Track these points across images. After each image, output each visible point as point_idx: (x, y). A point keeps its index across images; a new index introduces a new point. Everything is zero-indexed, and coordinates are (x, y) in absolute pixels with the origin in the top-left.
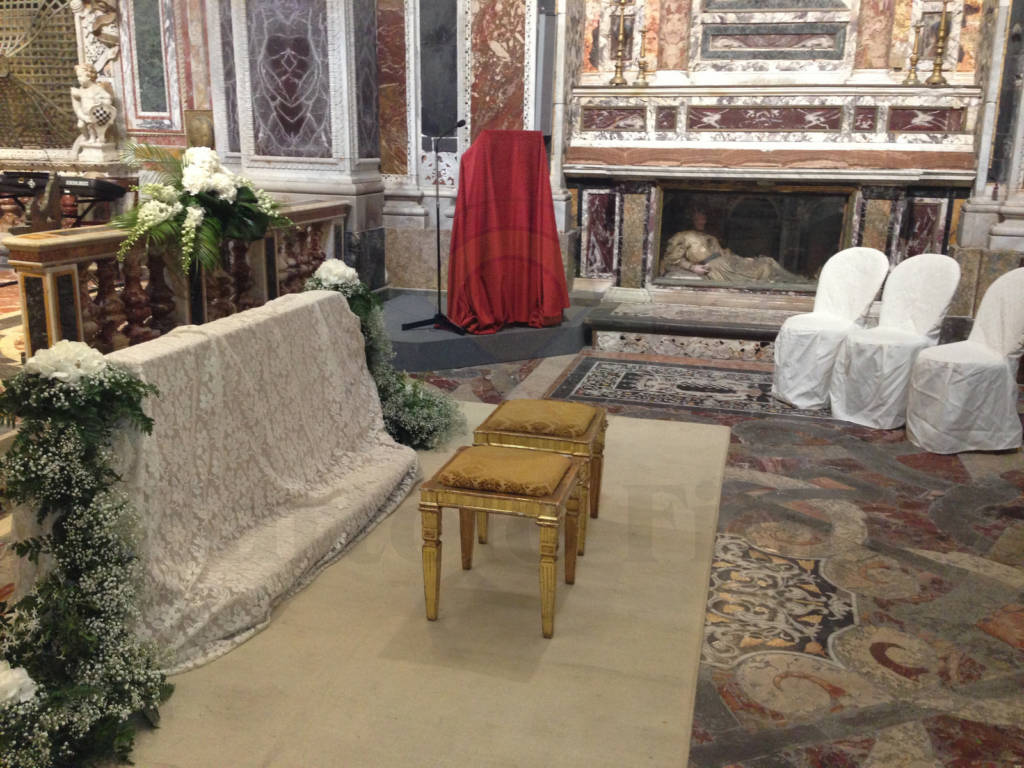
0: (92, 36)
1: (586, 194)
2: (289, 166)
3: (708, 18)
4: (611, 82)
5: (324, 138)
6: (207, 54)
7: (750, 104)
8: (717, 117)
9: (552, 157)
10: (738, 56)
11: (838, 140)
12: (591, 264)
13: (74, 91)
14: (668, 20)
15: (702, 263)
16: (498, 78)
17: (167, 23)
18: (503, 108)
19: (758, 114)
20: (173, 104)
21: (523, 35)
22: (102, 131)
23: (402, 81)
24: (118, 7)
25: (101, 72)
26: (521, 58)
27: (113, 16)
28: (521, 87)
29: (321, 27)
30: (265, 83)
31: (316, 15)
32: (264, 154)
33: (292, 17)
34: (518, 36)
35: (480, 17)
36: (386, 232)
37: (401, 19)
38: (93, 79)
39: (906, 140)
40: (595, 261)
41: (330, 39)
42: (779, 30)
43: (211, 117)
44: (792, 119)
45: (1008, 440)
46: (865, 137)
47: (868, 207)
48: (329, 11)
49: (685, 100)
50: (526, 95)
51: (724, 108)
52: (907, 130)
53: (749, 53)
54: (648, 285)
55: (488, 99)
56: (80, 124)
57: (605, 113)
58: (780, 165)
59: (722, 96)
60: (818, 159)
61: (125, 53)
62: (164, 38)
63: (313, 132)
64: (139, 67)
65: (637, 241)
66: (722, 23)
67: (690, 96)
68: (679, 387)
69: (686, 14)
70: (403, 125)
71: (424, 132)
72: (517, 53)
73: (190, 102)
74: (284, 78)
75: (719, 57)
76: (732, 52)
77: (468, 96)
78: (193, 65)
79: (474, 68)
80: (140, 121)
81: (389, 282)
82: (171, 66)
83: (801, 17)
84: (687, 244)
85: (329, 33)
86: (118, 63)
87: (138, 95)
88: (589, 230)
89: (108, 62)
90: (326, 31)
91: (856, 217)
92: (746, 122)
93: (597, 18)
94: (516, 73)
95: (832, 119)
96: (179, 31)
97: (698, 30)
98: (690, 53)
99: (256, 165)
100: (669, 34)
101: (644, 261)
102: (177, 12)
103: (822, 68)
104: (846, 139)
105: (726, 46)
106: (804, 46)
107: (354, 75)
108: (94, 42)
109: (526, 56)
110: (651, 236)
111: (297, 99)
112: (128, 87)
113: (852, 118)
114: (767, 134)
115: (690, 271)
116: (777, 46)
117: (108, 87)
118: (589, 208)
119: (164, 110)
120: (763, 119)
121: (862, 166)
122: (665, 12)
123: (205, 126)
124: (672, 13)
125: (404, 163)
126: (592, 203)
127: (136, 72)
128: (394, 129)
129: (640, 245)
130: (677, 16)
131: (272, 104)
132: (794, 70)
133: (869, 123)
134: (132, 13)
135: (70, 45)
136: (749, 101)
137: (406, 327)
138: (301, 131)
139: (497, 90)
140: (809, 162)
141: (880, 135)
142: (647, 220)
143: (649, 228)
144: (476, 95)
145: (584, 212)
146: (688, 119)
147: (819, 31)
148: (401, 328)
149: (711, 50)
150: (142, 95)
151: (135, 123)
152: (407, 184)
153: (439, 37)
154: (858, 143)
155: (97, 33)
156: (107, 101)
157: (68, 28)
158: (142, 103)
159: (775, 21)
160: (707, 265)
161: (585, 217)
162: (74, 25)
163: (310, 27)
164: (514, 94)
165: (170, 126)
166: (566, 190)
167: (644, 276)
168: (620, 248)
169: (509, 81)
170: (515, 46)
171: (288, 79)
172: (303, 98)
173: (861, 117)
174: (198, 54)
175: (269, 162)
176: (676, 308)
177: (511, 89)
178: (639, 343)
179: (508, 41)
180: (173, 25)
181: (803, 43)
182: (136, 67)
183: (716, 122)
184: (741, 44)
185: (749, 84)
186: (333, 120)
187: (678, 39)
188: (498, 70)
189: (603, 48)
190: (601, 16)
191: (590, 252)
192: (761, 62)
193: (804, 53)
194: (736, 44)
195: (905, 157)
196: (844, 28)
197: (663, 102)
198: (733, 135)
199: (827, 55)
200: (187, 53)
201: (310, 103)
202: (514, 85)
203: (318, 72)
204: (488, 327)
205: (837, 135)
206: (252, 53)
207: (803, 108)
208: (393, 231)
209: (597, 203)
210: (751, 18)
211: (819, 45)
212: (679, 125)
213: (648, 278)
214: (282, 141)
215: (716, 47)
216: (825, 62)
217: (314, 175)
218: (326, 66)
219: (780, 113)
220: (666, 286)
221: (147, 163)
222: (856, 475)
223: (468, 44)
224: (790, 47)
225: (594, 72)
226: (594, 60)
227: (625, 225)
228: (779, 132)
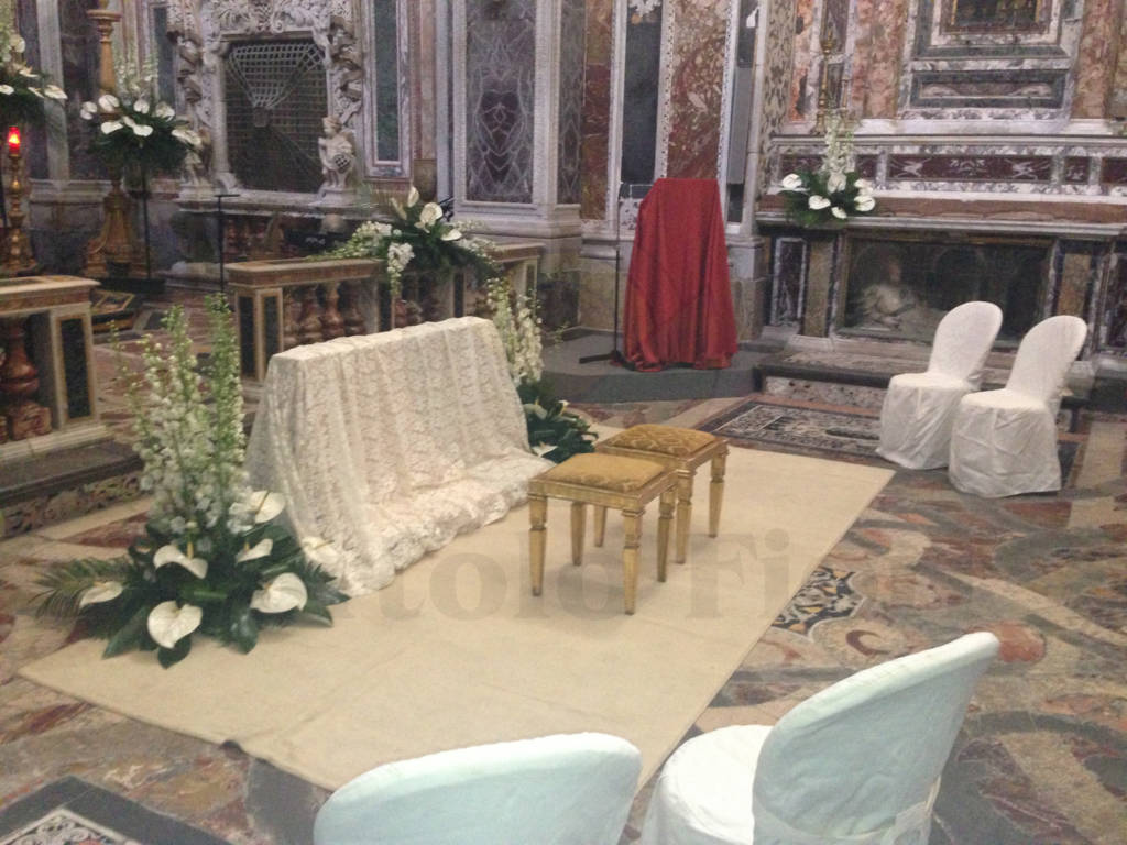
0: (339, 91)
1: (779, 242)
2: (494, 210)
3: (919, 66)
4: (812, 131)
5: (526, 186)
6: (435, 108)
7: (954, 153)
8: (919, 166)
9: (745, 204)
10: (951, 104)
11: (1047, 191)
12: (782, 313)
13: (322, 141)
14: (874, 69)
15: (894, 314)
16: (694, 128)
17: (404, 80)
18: (699, 156)
19: (962, 164)
20: (404, 153)
21: (720, 86)
22: (342, 177)
23: (605, 130)
24: (363, 64)
25: (346, 124)
26: (718, 109)
27: (358, 73)
28: (717, 135)
29: (529, 82)
30: (478, 135)
31: (525, 72)
32: (473, 200)
33: (505, 74)
34: (716, 88)
35: (681, 69)
36: (581, 275)
37: (607, 74)
38: (338, 130)
39: (1120, 194)
40: (786, 309)
41: (537, 94)
42: (994, 77)
43: (435, 165)
44: (997, 169)
45: (1050, 482)
46: (1076, 189)
47: (1065, 261)
48: (537, 68)
49: (886, 149)
50: (720, 145)
51: (928, 156)
52: (1122, 182)
53: (962, 101)
54: (832, 334)
55: (684, 148)
56: (324, 171)
57: (804, 161)
58: (981, 216)
59: (924, 146)
60: (1021, 210)
61: (366, 107)
62: (400, 93)
63: (516, 179)
64: (379, 120)
65: (823, 290)
66: (933, 70)
67: (891, 145)
68: (829, 432)
69: (893, 62)
70: (604, 174)
71: (622, 180)
72: (714, 104)
73: (419, 151)
74: (494, 130)
75: (929, 105)
76: (943, 100)
77: (666, 145)
78: (423, 118)
79: (672, 118)
80: (376, 169)
81: (580, 324)
82: (404, 118)
83: (1016, 65)
84: (878, 295)
85: (537, 89)
86: (360, 117)
87: (376, 145)
88: (781, 277)
89: (352, 115)
90: (533, 87)
91: (1052, 272)
92: (950, 171)
93: (805, 67)
94: (711, 124)
95: (1040, 170)
96: (413, 87)
97: (908, 78)
98: (899, 101)
99: (465, 209)
100: (875, 82)
101: (829, 311)
102: (412, 69)
103: (1038, 117)
104: (1055, 191)
105: (937, 94)
106: (1019, 94)
107: (556, 127)
108: (341, 97)
109: (723, 107)
110: (837, 285)
111: (504, 150)
112: (368, 137)
113: (1062, 168)
114: (971, 184)
115: (879, 322)
116: (992, 94)
117: (350, 139)
118: (782, 256)
119: (396, 159)
120: (968, 168)
121: (1069, 219)
122: (871, 61)
123: (430, 174)
124: (879, 62)
125: (603, 208)
126: (784, 251)
127: (375, 124)
128: (595, 177)
129: (825, 294)
130: (883, 64)
131: (483, 154)
132: (1007, 118)
133: (1081, 174)
134: (374, 70)
135: (321, 99)
136: (953, 151)
137: (583, 361)
138: (507, 179)
139: (693, 139)
140: (1012, 214)
141: (1092, 187)
142: (833, 269)
143: (835, 276)
144: (673, 144)
145: (776, 260)
146: (888, 167)
147: (1035, 79)
148: (578, 361)
149: (921, 97)
150: (380, 145)
151: (372, 171)
152: (604, 229)
153: (643, 89)
154: (1069, 195)
155: (344, 88)
156: (348, 151)
157: (321, 84)
158: (379, 152)
159: (989, 68)
160: (899, 317)
161: (778, 264)
162: (325, 81)
163: (519, 84)
164: (710, 142)
165: (400, 174)
166: (757, 237)
167: (828, 325)
168: (805, 296)
169: (705, 130)
170: (712, 98)
171: (498, 132)
172: (511, 147)
173: (1072, 168)
174: (427, 109)
175: (477, 206)
176: (856, 358)
177: (707, 139)
178: (808, 390)
179: (706, 92)
180: (408, 82)
181: (1019, 91)
182: (375, 119)
183: (918, 171)
184: (953, 91)
185: (960, 132)
186: (535, 168)
187: (884, 86)
188: (695, 121)
189: (810, 97)
190: (810, 65)
191: (781, 300)
192: (973, 110)
193: (1019, 101)
194: (948, 92)
195: (1115, 211)
196: (1063, 75)
197: (863, 151)
198: (934, 185)
199: (1043, 104)
200: (418, 107)
201: (516, 153)
202: (709, 134)
203: (524, 125)
204: (653, 365)
205: (1046, 186)
206: (469, 107)
207: (1011, 158)
208: (587, 273)
209: (790, 251)
210: (964, 65)
211: (1035, 93)
212: (880, 174)
213: (832, 328)
214: (489, 188)
215: (927, 95)
216: (1041, 110)
217: (516, 220)
218: (531, 119)
219: (986, 163)
220: (850, 336)
221: (378, 207)
222: (950, 516)
223: (668, 96)
224: (1006, 94)
225: (800, 120)
226: (801, 107)
227: (810, 274)
228: (984, 182)
